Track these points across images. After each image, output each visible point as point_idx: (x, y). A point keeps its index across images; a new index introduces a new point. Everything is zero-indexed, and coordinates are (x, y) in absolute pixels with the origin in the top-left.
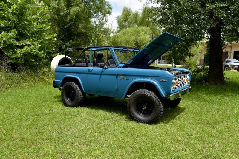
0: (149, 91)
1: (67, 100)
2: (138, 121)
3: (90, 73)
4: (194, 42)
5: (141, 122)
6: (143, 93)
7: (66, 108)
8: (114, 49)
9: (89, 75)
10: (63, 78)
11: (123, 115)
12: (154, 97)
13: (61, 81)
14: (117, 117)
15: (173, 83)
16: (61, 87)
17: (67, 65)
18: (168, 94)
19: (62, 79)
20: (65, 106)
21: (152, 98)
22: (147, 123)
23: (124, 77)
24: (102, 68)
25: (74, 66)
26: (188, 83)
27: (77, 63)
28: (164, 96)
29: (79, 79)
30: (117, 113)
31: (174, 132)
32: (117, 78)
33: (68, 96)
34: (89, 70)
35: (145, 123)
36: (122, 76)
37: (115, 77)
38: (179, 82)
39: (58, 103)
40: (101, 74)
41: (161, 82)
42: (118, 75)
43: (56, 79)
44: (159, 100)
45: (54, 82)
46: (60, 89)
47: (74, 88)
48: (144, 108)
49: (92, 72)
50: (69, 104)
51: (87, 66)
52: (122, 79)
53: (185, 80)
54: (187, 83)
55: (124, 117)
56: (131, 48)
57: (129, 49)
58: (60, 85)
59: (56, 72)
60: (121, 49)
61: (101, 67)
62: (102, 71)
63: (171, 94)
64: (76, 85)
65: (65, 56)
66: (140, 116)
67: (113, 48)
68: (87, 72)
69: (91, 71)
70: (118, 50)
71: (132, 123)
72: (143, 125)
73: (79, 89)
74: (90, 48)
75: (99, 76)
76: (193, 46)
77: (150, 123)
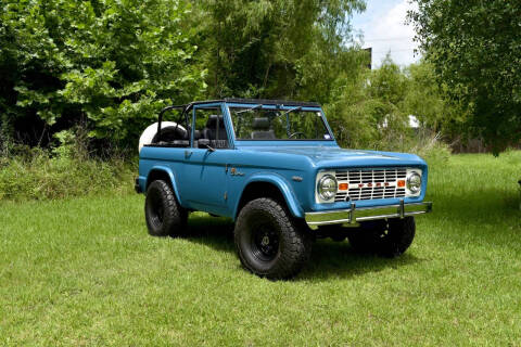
0: (273, 203)
1: (153, 221)
3: (187, 160)
5: (257, 274)
8: (232, 108)
10: (149, 171)
12: (279, 217)
13: (146, 178)
19: (147, 174)
21: (275, 219)
23: (238, 172)
24: (206, 150)
26: (413, 192)
28: (297, 214)
29: (171, 175)
32: (227, 172)
34: (186, 153)
35: (261, 277)
36: (234, 169)
37: (222, 169)
38: (354, 186)
40: (204, 163)
42: (229, 165)
43: (139, 175)
44: (289, 224)
45: (137, 181)
48: (265, 241)
49: (190, 159)
50: (155, 228)
52: (233, 174)
53: (394, 184)
54: (407, 192)
58: (144, 187)
61: (204, 147)
62: (206, 156)
63: (314, 211)
64: (167, 188)
66: (253, 256)
67: (228, 105)
68: (184, 159)
69: (190, 157)
73: (169, 197)
75: (201, 167)
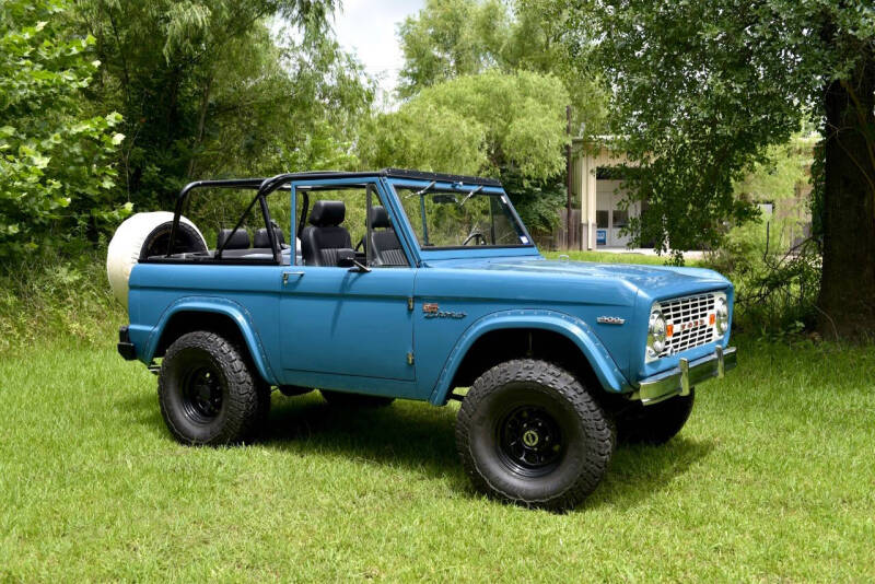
0: (552, 369)
1: (186, 416)
2: (504, 496)
3: (289, 290)
4: (752, 149)
5: (519, 503)
6: (524, 375)
7: (181, 449)
8: (398, 188)
9: (286, 302)
10: (167, 314)
11: (439, 476)
12: (571, 393)
13: (157, 329)
14: (411, 482)
15: (652, 332)
16: (157, 355)
17: (184, 256)
18: (633, 377)
19: (162, 322)
20: (175, 444)
21: (563, 398)
22: (543, 506)
23: (443, 310)
24: (346, 269)
25: (218, 260)
26: (722, 332)
27: (229, 249)
28: (615, 385)
29: (240, 319)
30: (411, 466)
31: (656, 541)
32: (410, 311)
33: (189, 398)
34: (285, 276)
35: (533, 506)
36: (436, 305)
37: (403, 307)
38: (677, 328)
39: (143, 428)
40: (342, 294)
41: (599, 329)
42: (417, 299)
43: (132, 322)
44: (593, 405)
45: (124, 335)
46: (150, 364)
47: (220, 359)
48: (531, 439)
49: (298, 289)
50: (196, 430)
51: (274, 262)
52: (431, 316)
53: (706, 320)
54: (715, 332)
55: (443, 482)
56: (469, 181)
57: (461, 186)
58: (152, 347)
59: (132, 287)
60: (428, 185)
61: (342, 263)
62: (345, 283)
63: (643, 378)
64: (226, 348)
65: (177, 218)
66: (514, 477)
67: (391, 183)
68: (279, 289)
69: (297, 283)
70: (414, 189)
71: (481, 508)
72: (529, 514)
73: (238, 364)
74: (288, 180)
75: (331, 305)
76: (752, 169)
77: (558, 505)
